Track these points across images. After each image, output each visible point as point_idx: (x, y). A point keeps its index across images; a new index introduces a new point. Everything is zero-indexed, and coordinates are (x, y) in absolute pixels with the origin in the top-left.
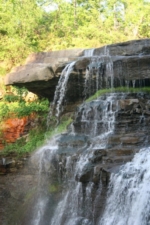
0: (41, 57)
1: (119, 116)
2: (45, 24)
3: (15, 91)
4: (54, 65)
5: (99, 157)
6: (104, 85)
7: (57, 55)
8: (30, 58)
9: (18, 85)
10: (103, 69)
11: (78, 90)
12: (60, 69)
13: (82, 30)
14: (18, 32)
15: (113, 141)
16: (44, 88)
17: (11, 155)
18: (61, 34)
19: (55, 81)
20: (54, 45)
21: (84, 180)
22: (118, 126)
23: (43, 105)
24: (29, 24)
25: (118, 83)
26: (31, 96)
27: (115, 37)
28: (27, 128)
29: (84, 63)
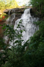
0: (6, 9)
1: (15, 16)
3: (4, 13)
5: (14, 20)
7: (8, 9)
11: (11, 13)
12: (9, 11)
14: (4, 6)
15: (15, 18)
17: (4, 20)
19: (8, 12)
22: (15, 17)
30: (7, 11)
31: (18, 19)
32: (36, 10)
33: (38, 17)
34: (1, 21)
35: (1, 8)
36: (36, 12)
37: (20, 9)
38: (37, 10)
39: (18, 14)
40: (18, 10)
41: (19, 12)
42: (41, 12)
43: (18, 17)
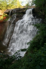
0: (7, 10)
1: (16, 17)
2: (8, 6)
3: (5, 14)
4: (9, 11)
5: (14, 21)
9: (5, 13)
10: (15, 11)
12: (10, 11)
13: (12, 7)
14: (5, 7)
15: (16, 19)
16: (8, 13)
17: (5, 21)
18: (10, 7)
20: (9, 8)
21: (13, 23)
23: (8, 15)
24: (6, 6)
25: (16, 13)
26: (6, 14)
28: (6, 18)
29: (12, 11)
30: (7, 11)
31: (19, 20)
32: (39, 11)
33: (41, 18)
34: (2, 22)
35: (2, 8)
36: (39, 12)
37: (22, 9)
38: (41, 10)
39: (19, 14)
40: (20, 11)
41: (21, 12)
42: (44, 13)
43: (19, 18)
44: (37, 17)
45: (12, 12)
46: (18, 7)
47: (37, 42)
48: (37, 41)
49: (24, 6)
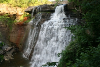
0: (29, 7)
1: (42, 16)
2: (30, 2)
3: (25, 13)
4: (32, 8)
5: (39, 23)
6: (39, 11)
7: (32, 7)
8: (28, 7)
9: (26, 12)
10: (39, 9)
11: (35, 13)
12: (33, 9)
14: (25, 3)
15: (41, 20)
16: (30, 12)
17: (25, 23)
18: (32, 3)
19: (32, 11)
20: (31, 5)
21: (37, 26)
22: (42, 18)
23: (30, 15)
24: (27, 2)
25: (42, 11)
26: (28, 14)
27: (41, 4)
28: (28, 19)
29: (36, 8)
30: (29, 9)
31: (45, 21)
32: (74, 7)
33: (76, 17)
34: (21, 24)
35: (21, 5)
36: (74, 9)
37: (49, 6)
38: (76, 7)
39: (46, 13)
40: (46, 8)
41: (48, 10)
42: (81, 10)
43: (45, 19)
44: (71, 17)
45: (35, 11)
46: (44, 4)
47: (71, 53)
48: (71, 51)
49: (53, 2)
